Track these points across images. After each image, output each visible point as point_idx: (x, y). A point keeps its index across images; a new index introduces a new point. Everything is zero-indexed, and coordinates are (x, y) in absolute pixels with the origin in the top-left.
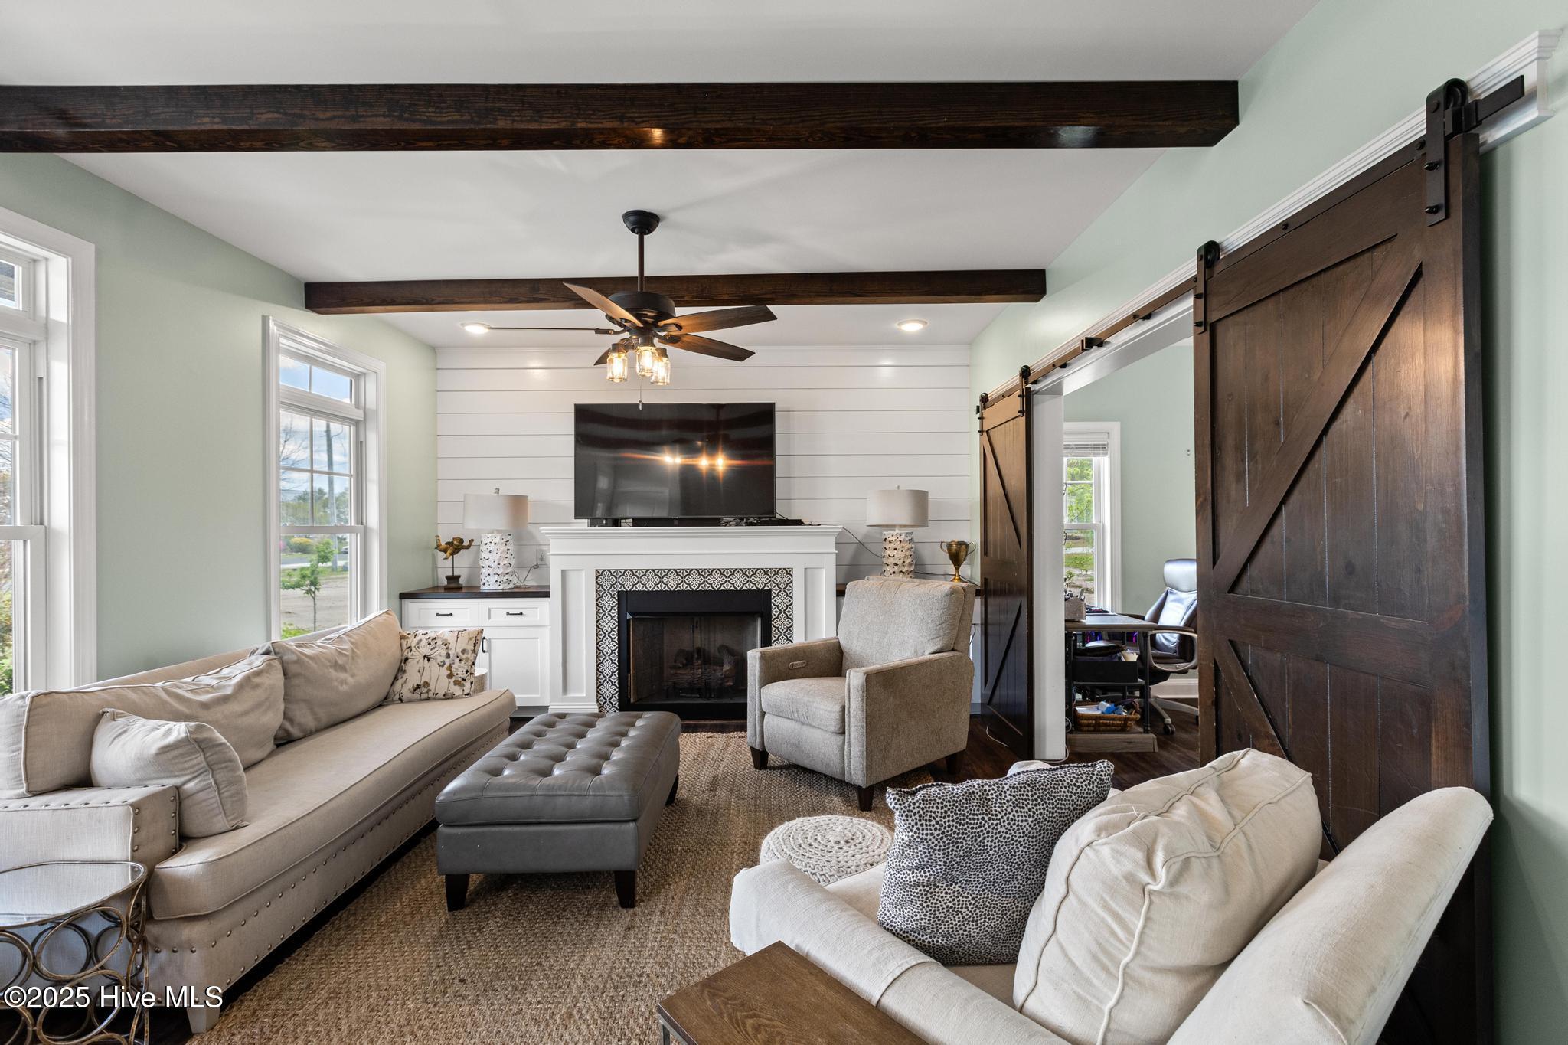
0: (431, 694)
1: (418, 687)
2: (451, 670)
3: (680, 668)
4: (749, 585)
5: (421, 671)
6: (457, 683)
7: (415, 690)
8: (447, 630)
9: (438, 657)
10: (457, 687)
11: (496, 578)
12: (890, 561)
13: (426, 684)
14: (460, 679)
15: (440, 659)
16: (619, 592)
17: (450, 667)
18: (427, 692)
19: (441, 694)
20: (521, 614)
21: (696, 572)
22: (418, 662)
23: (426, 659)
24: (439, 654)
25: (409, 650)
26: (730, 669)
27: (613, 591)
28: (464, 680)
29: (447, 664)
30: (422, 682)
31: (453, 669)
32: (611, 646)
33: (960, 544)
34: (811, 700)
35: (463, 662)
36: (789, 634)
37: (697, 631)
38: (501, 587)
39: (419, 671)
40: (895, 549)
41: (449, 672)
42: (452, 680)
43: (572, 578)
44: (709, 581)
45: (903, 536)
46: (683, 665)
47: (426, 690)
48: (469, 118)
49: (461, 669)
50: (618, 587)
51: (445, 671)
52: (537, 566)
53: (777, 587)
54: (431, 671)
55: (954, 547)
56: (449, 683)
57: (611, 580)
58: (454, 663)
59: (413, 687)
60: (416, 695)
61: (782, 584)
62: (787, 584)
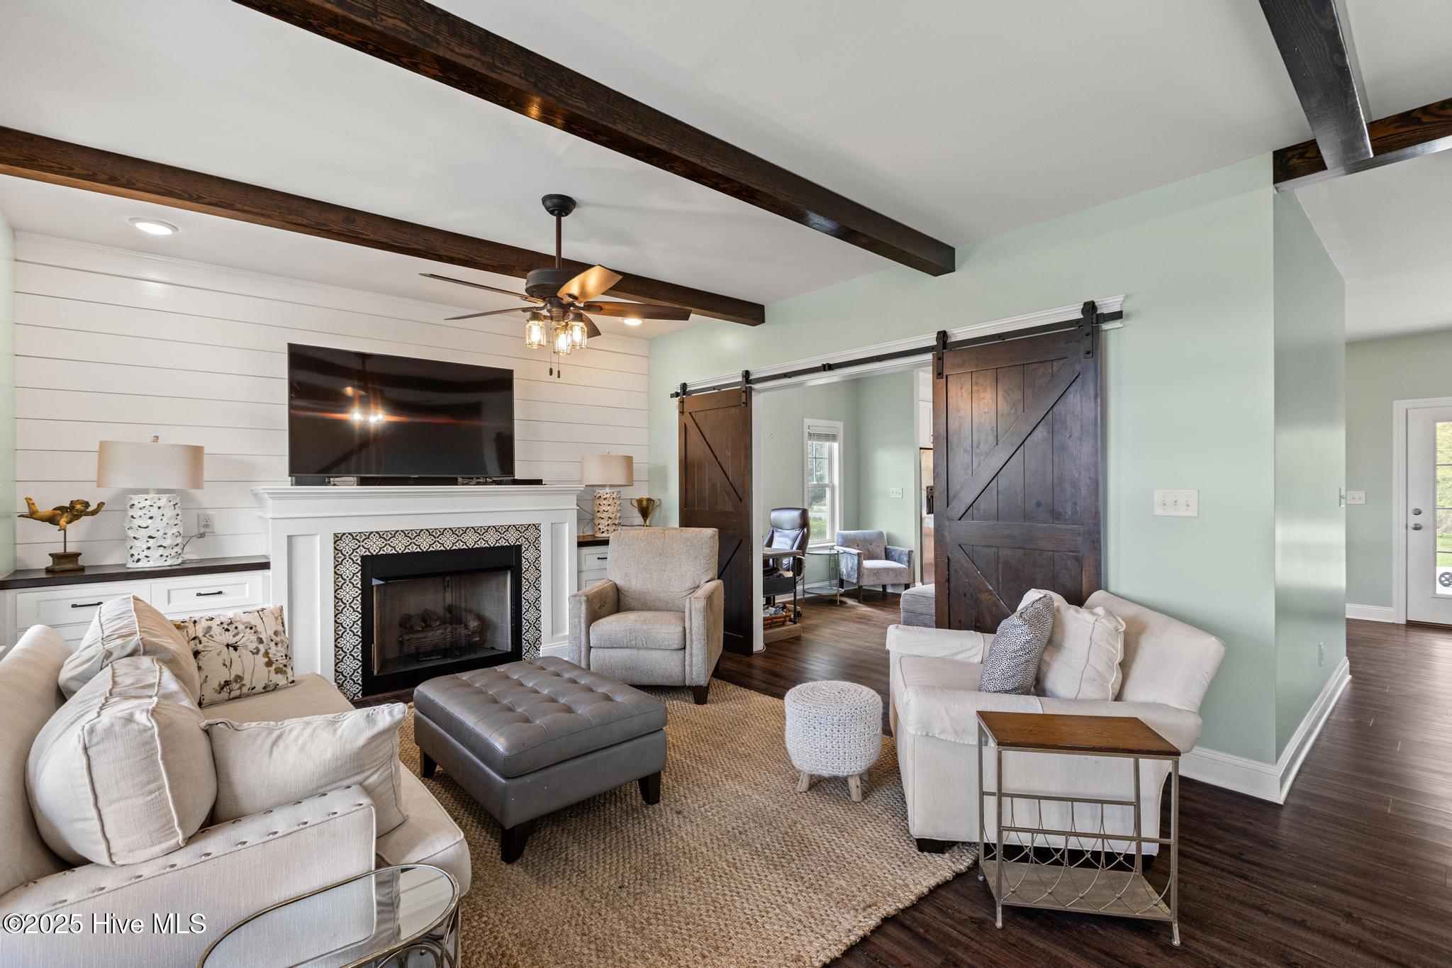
0: (245, 690)
1: (227, 683)
2: (269, 657)
3: (419, 631)
4: (502, 542)
5: (228, 663)
6: (278, 671)
7: (222, 688)
8: (240, 611)
9: (248, 644)
10: (279, 676)
11: (161, 551)
12: (605, 515)
13: (239, 678)
14: (281, 666)
15: (252, 646)
16: (363, 557)
17: (266, 654)
18: (240, 688)
19: (259, 688)
20: (220, 593)
21: (450, 531)
22: (219, 654)
23: (231, 649)
24: (248, 639)
25: (197, 641)
26: (479, 625)
27: (355, 556)
28: (285, 666)
29: (262, 651)
30: (233, 677)
31: (270, 655)
32: (352, 617)
33: (649, 500)
34: (650, 627)
35: (280, 645)
36: (537, 584)
37: (449, 590)
38: (168, 563)
39: (224, 665)
40: (609, 505)
41: (267, 660)
42: (272, 669)
43: (300, 544)
44: (463, 540)
45: (615, 494)
46: (423, 627)
47: (238, 685)
48: (594, 111)
49: (279, 654)
50: (362, 552)
51: (261, 660)
52: (202, 536)
53: (527, 542)
54: (242, 661)
55: (645, 503)
56: (269, 672)
57: (353, 544)
58: (270, 649)
59: (220, 685)
60: (224, 695)
61: (532, 538)
62: (536, 538)
